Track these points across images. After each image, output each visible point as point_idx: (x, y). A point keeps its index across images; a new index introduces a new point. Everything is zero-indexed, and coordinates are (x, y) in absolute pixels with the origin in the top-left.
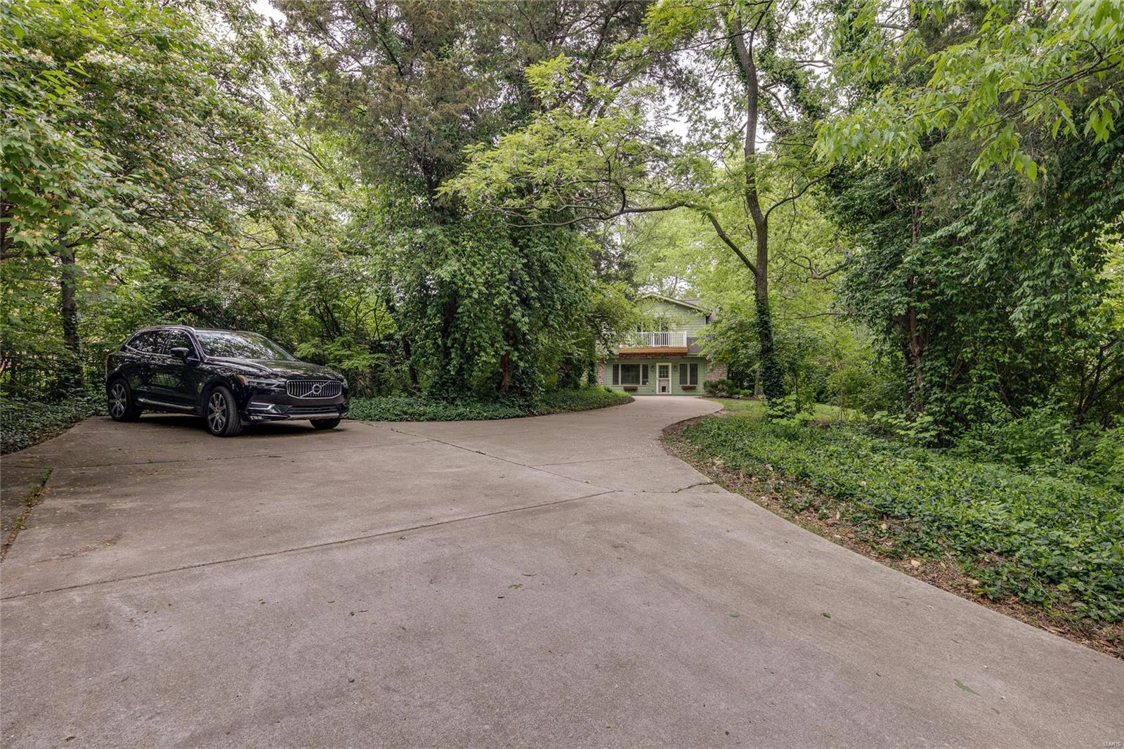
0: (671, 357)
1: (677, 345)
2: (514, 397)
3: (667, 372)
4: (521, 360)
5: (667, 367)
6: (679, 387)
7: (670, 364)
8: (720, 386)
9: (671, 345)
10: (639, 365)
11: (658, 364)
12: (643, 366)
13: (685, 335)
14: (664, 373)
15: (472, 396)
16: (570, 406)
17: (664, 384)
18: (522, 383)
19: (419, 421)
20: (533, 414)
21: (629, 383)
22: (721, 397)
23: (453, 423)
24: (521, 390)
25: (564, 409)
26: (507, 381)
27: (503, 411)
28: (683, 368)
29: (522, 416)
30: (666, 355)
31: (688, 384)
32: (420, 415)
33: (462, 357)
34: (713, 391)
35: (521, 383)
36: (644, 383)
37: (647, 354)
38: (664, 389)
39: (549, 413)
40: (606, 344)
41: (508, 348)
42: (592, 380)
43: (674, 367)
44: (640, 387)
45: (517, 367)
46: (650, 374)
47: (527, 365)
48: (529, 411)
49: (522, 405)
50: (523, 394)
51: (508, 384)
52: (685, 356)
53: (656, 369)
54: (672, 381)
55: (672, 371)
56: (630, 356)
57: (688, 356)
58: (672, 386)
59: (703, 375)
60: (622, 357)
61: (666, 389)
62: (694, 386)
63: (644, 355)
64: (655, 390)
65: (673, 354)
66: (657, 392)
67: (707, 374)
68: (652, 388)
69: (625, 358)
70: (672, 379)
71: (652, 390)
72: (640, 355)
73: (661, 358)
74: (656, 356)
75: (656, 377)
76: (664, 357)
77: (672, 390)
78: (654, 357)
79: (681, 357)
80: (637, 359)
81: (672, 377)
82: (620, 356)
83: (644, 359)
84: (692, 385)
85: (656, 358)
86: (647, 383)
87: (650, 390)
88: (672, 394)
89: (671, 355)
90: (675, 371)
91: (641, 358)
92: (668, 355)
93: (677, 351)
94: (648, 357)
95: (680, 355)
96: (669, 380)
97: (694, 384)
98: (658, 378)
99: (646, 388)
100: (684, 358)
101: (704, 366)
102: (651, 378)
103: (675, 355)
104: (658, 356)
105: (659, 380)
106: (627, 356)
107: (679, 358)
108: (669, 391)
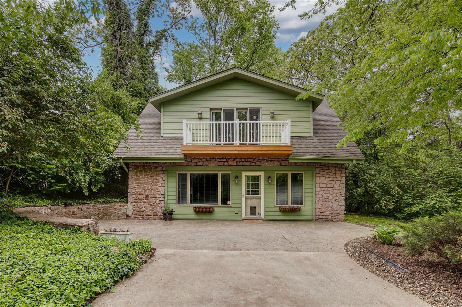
1: (271, 143)
3: (258, 185)
5: (258, 178)
6: (275, 208)
7: (262, 174)
9: (263, 142)
10: (216, 176)
11: (244, 174)
12: (223, 176)
14: (253, 186)
17: (253, 203)
21: (201, 201)
28: (281, 180)
30: (256, 158)
31: (289, 204)
36: (224, 202)
37: (228, 157)
38: (253, 210)
43: (269, 178)
44: (219, 209)
46: (233, 187)
52: (284, 162)
53: (241, 181)
54: (265, 200)
55: (265, 184)
56: (204, 160)
57: (291, 161)
58: (265, 208)
59: (311, 191)
60: (190, 163)
61: (256, 212)
62: (298, 207)
63: (225, 160)
64: (239, 213)
65: (267, 158)
66: (243, 217)
67: (317, 190)
68: (236, 210)
69: (196, 164)
70: (265, 196)
71: (236, 213)
72: (219, 160)
73: (250, 164)
74: (242, 162)
75: (241, 192)
76: (255, 161)
77: (265, 213)
78: (240, 162)
79: (278, 163)
80: (213, 165)
81: (265, 192)
82: (188, 161)
83: (224, 165)
84: (295, 206)
85: (241, 164)
86: (228, 202)
87: (233, 213)
88: (264, 219)
89: (264, 160)
90: (270, 184)
91: (219, 164)
92: (260, 160)
93: (275, 152)
94: (230, 163)
95: (277, 159)
96: (260, 198)
97: (297, 206)
98: (244, 194)
99: (226, 209)
100: (283, 164)
101: (313, 177)
102: (234, 194)
103: (270, 160)
104: (245, 161)
105: (245, 197)
106: (198, 162)
107: (276, 165)
108: (260, 215)
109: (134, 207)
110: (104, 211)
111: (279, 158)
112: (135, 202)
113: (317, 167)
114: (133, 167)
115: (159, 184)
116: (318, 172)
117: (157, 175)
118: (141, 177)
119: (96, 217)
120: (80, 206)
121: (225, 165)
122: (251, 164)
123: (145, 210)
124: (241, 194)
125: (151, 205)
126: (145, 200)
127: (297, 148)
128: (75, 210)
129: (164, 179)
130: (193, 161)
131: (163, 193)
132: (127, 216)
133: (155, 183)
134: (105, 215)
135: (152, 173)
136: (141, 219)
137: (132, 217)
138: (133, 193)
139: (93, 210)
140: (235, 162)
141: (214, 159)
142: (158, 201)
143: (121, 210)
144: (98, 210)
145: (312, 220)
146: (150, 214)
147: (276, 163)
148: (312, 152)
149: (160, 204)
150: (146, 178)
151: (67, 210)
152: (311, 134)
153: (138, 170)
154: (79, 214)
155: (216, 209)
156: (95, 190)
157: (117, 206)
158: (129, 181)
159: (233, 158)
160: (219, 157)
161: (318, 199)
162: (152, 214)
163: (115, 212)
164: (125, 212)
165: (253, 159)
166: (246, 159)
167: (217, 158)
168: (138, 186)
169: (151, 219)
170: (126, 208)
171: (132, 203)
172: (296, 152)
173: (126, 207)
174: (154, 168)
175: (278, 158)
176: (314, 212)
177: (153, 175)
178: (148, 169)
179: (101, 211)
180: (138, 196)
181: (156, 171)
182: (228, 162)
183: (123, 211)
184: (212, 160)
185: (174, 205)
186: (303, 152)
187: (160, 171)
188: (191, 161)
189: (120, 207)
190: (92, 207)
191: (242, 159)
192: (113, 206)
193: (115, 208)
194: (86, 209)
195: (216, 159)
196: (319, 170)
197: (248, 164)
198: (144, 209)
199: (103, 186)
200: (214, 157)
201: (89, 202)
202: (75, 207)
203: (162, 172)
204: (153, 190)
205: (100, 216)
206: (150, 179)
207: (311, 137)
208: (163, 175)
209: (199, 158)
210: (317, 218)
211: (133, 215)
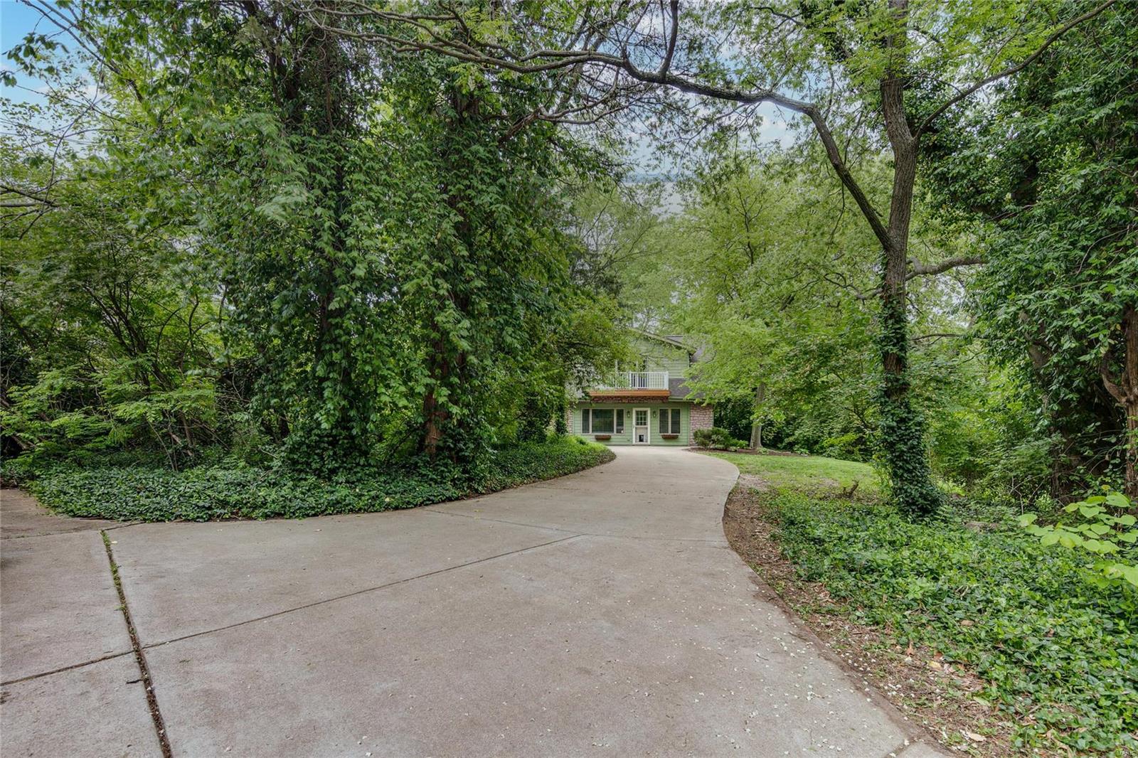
0: (649, 401)
1: (656, 388)
2: (446, 465)
3: (645, 419)
4: (456, 403)
5: (645, 413)
6: (659, 436)
7: (649, 410)
8: (714, 437)
9: (650, 388)
11: (634, 410)
12: (618, 411)
13: (666, 376)
14: (641, 420)
15: (369, 465)
16: (536, 470)
17: (641, 432)
18: (459, 441)
19: (251, 518)
20: (478, 494)
21: (602, 431)
22: (715, 449)
23: (321, 520)
24: (457, 453)
25: (528, 476)
26: (434, 438)
27: (424, 490)
28: (663, 414)
29: (457, 499)
30: (644, 398)
31: (670, 433)
32: (255, 507)
33: (345, 397)
34: (704, 442)
35: (456, 441)
36: (619, 431)
37: (621, 398)
38: (641, 438)
39: (504, 488)
40: (580, 383)
41: (428, 381)
42: (561, 428)
43: (654, 413)
44: (615, 436)
45: (449, 415)
46: (625, 420)
47: (466, 411)
48: (470, 486)
49: (459, 479)
50: (461, 460)
51: (434, 443)
52: (665, 401)
53: (632, 415)
54: (651, 429)
55: (651, 418)
57: (670, 400)
58: (651, 435)
60: (593, 401)
61: (644, 439)
62: (676, 430)
63: (618, 400)
64: (631, 439)
66: (633, 442)
67: (691, 419)
68: (628, 437)
70: (651, 426)
71: (627, 440)
73: (639, 402)
75: (632, 424)
76: (643, 400)
77: (650, 439)
79: (661, 402)
80: (610, 404)
81: (651, 424)
85: (632, 402)
86: (622, 431)
88: (650, 444)
90: (655, 417)
91: (614, 403)
93: (657, 395)
94: (622, 403)
96: (647, 428)
98: (634, 425)
99: (620, 437)
100: (664, 403)
101: (688, 413)
102: (626, 425)
103: (655, 399)
105: (635, 427)
108: (646, 441)
113: (690, 405)
116: (691, 409)
127: (673, 391)
140: (627, 400)
147: (659, 402)
155: (613, 437)
165: (642, 398)
166: (636, 399)
172: (673, 394)
175: (660, 399)
186: (679, 394)
191: (633, 399)
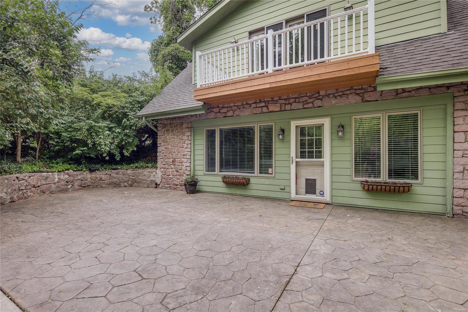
3: (319, 142)
5: (320, 130)
7: (326, 122)
10: (253, 130)
11: (294, 124)
12: (262, 130)
14: (311, 147)
17: (308, 173)
31: (384, 177)
43: (338, 128)
44: (257, 181)
46: (277, 147)
52: (371, 93)
53: (290, 135)
54: (332, 168)
55: (332, 140)
56: (235, 108)
57: (379, 89)
58: (332, 182)
59: (439, 149)
60: (218, 114)
61: (317, 188)
62: (405, 183)
63: (263, 104)
64: (287, 189)
65: (335, 91)
66: (293, 196)
67: (457, 147)
68: (283, 183)
69: (224, 115)
70: (332, 161)
71: (281, 189)
72: (254, 105)
73: (303, 106)
74: (289, 104)
75: (289, 154)
76: (311, 100)
77: (332, 192)
78: (285, 104)
79: (358, 98)
80: (247, 114)
81: (332, 154)
82: (216, 112)
83: (262, 113)
84: (397, 181)
85: (288, 107)
86: (270, 170)
87: (277, 188)
88: (330, 202)
89: (328, 96)
90: (341, 138)
91: (255, 112)
92: (321, 97)
93: (338, 75)
94: (271, 108)
95: (356, 90)
96: (322, 165)
97: (402, 181)
98: (294, 158)
99: (267, 181)
100: (368, 99)
101: (445, 119)
102: (278, 157)
103: (341, 93)
104: (295, 102)
105: (296, 162)
106: (228, 111)
107: (353, 101)
108: (322, 194)
109: (163, 173)
110: (133, 177)
111: (360, 87)
112: (163, 168)
113: (457, 94)
114: (161, 125)
115: (185, 146)
116: (458, 106)
117: (183, 134)
118: (168, 137)
119: (125, 184)
120: (108, 172)
121: (264, 113)
122: (305, 106)
123: (172, 178)
124: (289, 157)
125: (177, 171)
126: (172, 166)
127: (400, 62)
128: (103, 176)
129: (190, 139)
130: (221, 111)
131: (189, 157)
132: (156, 184)
133: (181, 144)
134: (134, 182)
135: (178, 132)
136: (169, 188)
137: (161, 186)
138: (161, 157)
139: (122, 176)
140: (278, 105)
141: (248, 104)
142: (184, 167)
143: (150, 177)
144: (127, 176)
145: (443, 214)
146: (176, 183)
147: (354, 99)
148: (440, 61)
149: (187, 171)
150: (173, 138)
151: (93, 175)
152: (444, 28)
153: (165, 129)
154: (107, 180)
155: (252, 181)
156: (126, 154)
157: (146, 172)
158: (158, 143)
159: (275, 99)
160: (254, 101)
161: (461, 168)
162: (178, 184)
163: (144, 178)
164: (154, 179)
165: (308, 97)
166: (296, 98)
167: (251, 102)
168: (165, 148)
169: (178, 190)
170: (154, 175)
171: (161, 168)
172: (396, 68)
173: (154, 173)
174: (180, 126)
175: (356, 88)
176: (449, 197)
177: (179, 133)
178: (175, 127)
179: (131, 177)
180: (166, 160)
181: (182, 129)
182: (267, 107)
183: (152, 178)
184: (245, 106)
185: (201, 173)
186: (413, 65)
187: (186, 128)
188: (219, 112)
189: (149, 174)
190: (121, 173)
191: (289, 99)
192: (143, 172)
193: (144, 174)
194: (115, 175)
195: (250, 105)
196: (463, 102)
197: (300, 106)
198: (171, 176)
199: (135, 149)
200: (248, 102)
201: (119, 167)
202: (103, 172)
203: (188, 130)
204: (179, 152)
205: (130, 182)
206: (176, 139)
207: (442, 35)
208: (189, 134)
209: (228, 106)
210: (458, 210)
211: (162, 184)
